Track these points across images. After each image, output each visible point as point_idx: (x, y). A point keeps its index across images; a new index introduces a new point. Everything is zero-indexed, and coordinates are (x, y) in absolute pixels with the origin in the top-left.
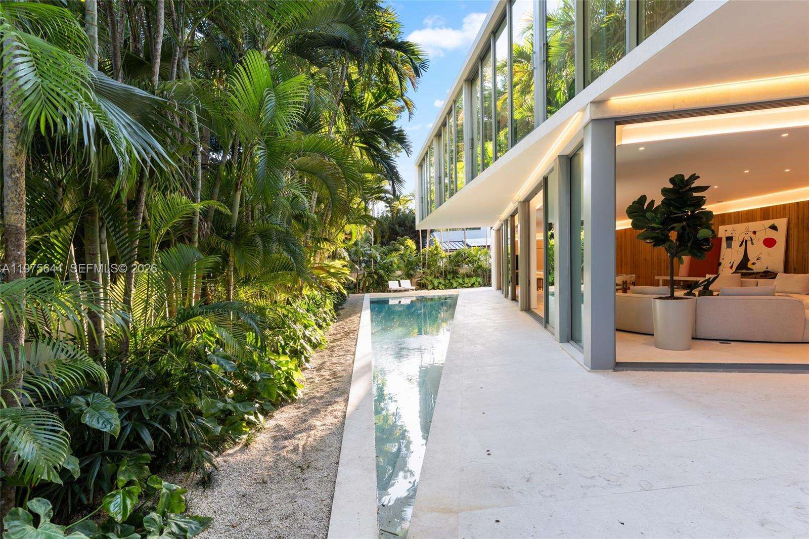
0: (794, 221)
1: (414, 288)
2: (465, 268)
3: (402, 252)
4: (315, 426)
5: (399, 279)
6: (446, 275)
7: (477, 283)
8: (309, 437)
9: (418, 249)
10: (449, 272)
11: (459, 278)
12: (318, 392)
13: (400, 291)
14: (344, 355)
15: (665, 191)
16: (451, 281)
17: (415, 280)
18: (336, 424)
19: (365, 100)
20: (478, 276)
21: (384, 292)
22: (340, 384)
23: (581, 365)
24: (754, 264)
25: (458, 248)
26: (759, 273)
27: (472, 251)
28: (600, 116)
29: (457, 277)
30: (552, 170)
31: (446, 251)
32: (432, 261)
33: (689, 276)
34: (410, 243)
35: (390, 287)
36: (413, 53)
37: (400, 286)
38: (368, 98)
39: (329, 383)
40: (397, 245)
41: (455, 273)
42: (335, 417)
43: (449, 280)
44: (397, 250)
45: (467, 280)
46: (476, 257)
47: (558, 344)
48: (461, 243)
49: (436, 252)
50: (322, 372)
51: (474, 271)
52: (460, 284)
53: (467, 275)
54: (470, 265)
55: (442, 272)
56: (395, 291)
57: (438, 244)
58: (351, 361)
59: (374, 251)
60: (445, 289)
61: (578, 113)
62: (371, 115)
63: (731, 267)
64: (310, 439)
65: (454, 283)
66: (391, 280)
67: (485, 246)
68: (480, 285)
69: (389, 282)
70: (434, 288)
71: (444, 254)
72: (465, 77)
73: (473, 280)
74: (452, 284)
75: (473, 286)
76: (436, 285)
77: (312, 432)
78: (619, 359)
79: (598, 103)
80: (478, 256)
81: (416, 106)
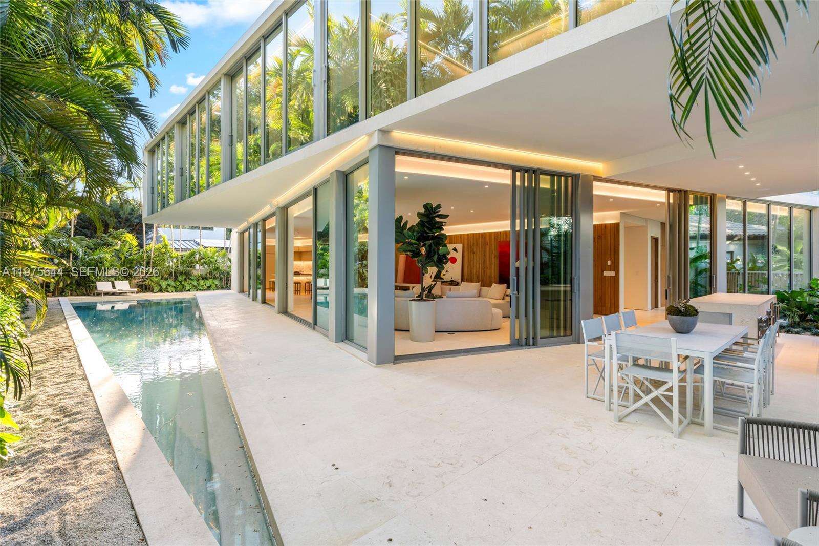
0: (466, 246)
1: (135, 290)
2: (199, 270)
3: (118, 248)
4: (67, 494)
5: (112, 279)
6: (176, 277)
7: (214, 286)
8: (63, 514)
9: (141, 245)
10: (181, 273)
11: (192, 280)
12: (45, 441)
13: (113, 294)
14: (66, 382)
15: (419, 214)
16: (183, 283)
17: (134, 282)
18: (106, 483)
19: (90, 55)
20: (215, 278)
21: (88, 295)
22: (81, 423)
23: (366, 362)
24: (444, 275)
25: (189, 248)
26: (448, 281)
27: (209, 253)
28: (385, 144)
29: (190, 279)
30: (326, 182)
31: (177, 250)
32: (160, 260)
33: (404, 283)
34: (130, 238)
35: (98, 289)
36: (171, 24)
37: (114, 287)
38: (96, 53)
39: (61, 425)
40: (109, 239)
41: (188, 275)
42: (101, 473)
43: (181, 282)
44: (109, 245)
45: (202, 282)
46: (213, 258)
47: (334, 345)
48: (193, 242)
49: (164, 250)
50: (35, 411)
51: (211, 273)
52: (194, 286)
53: (201, 277)
54: (206, 267)
55: (171, 273)
56: (106, 294)
57: (167, 242)
58: (85, 389)
59: (74, 244)
60: (176, 291)
61: (364, 136)
62: (100, 77)
63: (431, 277)
64: (68, 518)
65: (186, 285)
66: (100, 280)
67: (223, 248)
68: (217, 288)
69: (98, 283)
70: (161, 291)
71: (175, 254)
72: (225, 71)
73: (209, 283)
74: (184, 287)
75: (209, 288)
76: (164, 287)
77: (67, 506)
78: (398, 353)
79: (384, 132)
80: (216, 257)
81: (161, 83)
